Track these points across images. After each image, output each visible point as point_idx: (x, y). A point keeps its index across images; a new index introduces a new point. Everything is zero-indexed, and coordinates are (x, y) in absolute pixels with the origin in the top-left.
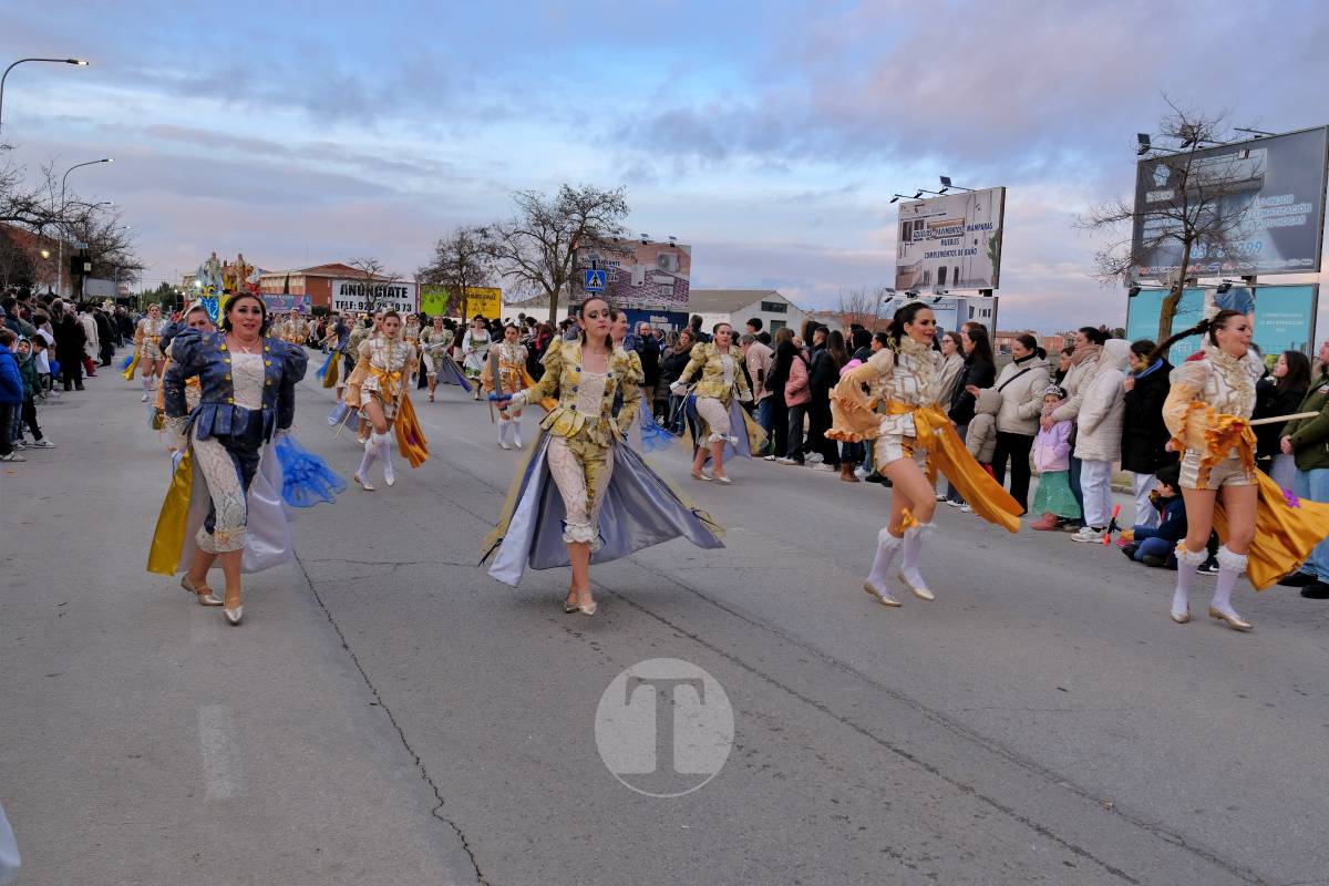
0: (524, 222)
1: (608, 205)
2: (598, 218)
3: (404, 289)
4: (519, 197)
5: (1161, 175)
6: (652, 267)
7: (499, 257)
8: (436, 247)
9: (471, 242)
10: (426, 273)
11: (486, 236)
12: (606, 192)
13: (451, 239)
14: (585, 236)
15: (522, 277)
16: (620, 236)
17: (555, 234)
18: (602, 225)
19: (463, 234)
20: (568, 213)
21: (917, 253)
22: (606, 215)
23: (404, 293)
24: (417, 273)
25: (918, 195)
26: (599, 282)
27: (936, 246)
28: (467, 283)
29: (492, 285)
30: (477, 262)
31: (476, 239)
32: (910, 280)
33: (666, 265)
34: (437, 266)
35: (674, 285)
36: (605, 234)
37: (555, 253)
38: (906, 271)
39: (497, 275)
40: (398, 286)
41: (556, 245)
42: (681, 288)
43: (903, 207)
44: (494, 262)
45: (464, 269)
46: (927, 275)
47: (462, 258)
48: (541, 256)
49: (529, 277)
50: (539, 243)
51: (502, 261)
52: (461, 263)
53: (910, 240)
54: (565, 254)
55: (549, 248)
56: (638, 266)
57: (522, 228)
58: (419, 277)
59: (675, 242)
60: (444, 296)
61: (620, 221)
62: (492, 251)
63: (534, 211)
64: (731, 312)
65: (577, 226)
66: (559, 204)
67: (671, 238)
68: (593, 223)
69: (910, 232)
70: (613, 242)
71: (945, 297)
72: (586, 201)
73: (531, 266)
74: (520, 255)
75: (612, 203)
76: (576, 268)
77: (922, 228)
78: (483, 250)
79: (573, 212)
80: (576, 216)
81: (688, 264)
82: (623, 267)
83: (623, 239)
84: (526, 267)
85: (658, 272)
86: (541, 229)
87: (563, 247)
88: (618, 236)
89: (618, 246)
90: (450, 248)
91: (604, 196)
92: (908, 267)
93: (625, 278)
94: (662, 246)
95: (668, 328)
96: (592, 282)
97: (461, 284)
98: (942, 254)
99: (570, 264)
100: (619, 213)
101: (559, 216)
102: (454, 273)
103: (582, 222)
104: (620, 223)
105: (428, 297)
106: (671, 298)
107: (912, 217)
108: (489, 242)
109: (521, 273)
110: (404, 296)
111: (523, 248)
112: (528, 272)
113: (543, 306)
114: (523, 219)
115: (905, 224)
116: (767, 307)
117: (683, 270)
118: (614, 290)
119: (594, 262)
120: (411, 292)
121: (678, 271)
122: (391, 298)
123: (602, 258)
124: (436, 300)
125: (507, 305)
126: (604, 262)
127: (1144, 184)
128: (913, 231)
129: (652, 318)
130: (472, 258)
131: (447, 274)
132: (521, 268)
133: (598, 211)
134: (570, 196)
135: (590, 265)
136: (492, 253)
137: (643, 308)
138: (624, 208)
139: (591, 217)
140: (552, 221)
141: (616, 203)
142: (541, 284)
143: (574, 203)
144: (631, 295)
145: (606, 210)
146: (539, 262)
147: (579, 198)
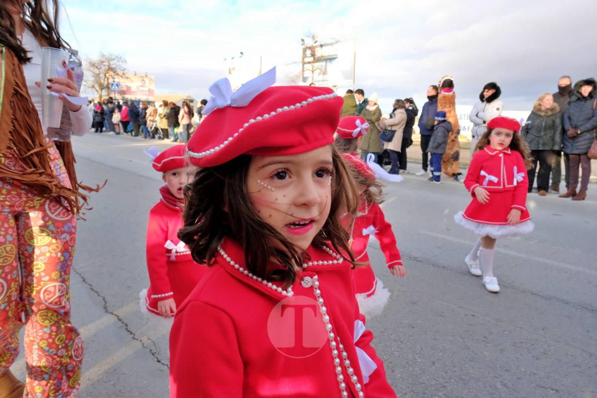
2: (115, 64)
5: (308, 52)
12: (117, 55)
14: (111, 72)
17: (98, 70)
18: (117, 67)
20: (102, 62)
22: (118, 64)
25: (233, 58)
26: (116, 87)
33: (144, 83)
35: (148, 91)
37: (99, 78)
41: (99, 74)
48: (93, 79)
49: (89, 87)
50: (92, 74)
54: (103, 78)
55: (96, 76)
56: (134, 83)
61: (124, 66)
65: (107, 68)
66: (98, 59)
67: (146, 73)
69: (231, 71)
72: (110, 57)
73: (89, 82)
75: (120, 59)
76: (108, 83)
77: (235, 70)
79: (104, 62)
80: (106, 64)
82: (127, 84)
85: (142, 86)
86: (92, 69)
87: (102, 75)
88: (124, 72)
89: (124, 75)
91: (117, 57)
93: (129, 88)
96: (113, 87)
100: (124, 63)
101: (99, 64)
103: (109, 66)
106: (148, 95)
109: (85, 85)
112: (88, 85)
121: (150, 85)
127: (305, 56)
133: (115, 61)
134: (103, 56)
137: (137, 99)
138: (125, 62)
139: (112, 64)
140: (96, 65)
141: (122, 59)
142: (94, 89)
143: (105, 59)
144: (132, 94)
145: (118, 61)
146: (93, 81)
147: (107, 57)
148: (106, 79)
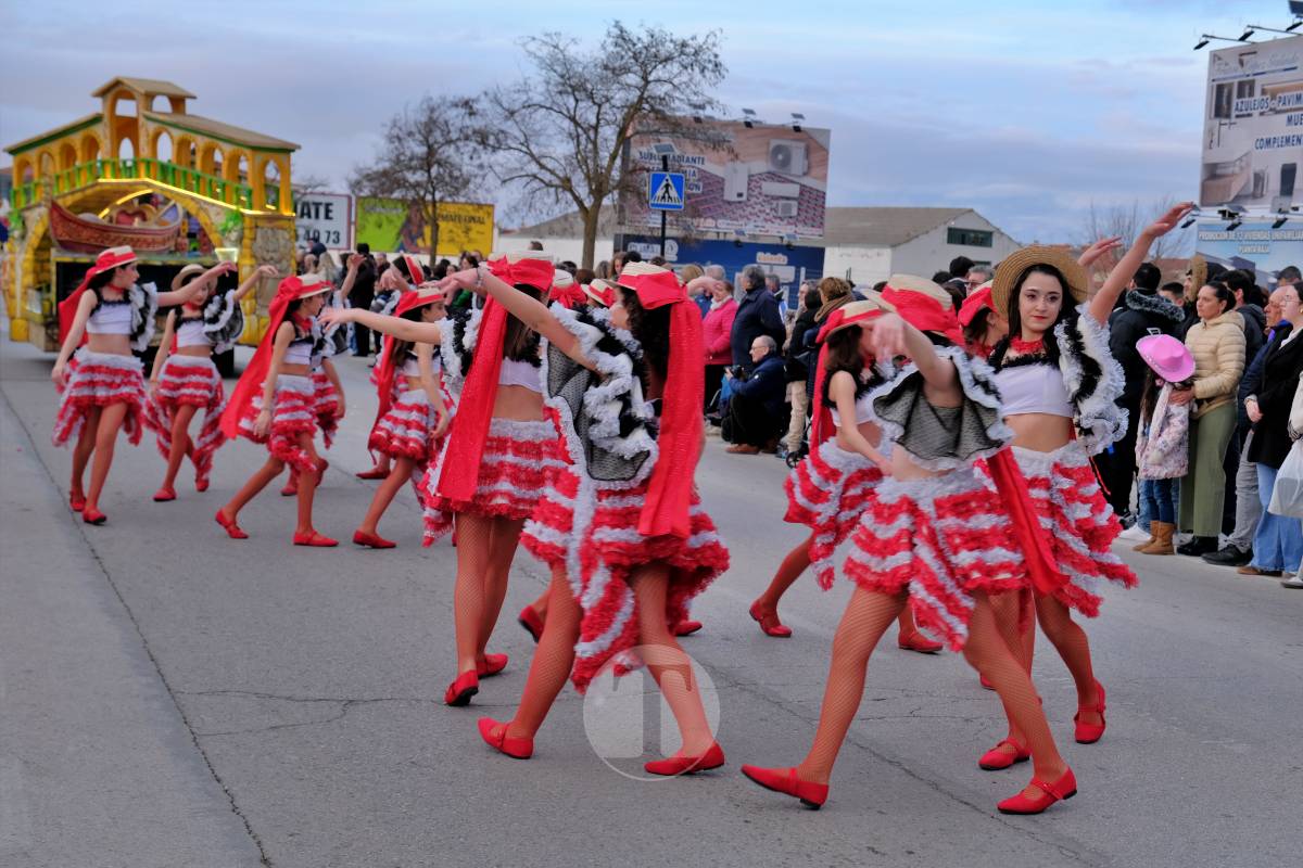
0: (541, 88)
1: (686, 60)
2: (669, 81)
3: (328, 205)
4: (532, 47)
6: (761, 166)
7: (495, 149)
8: (386, 131)
9: (446, 123)
10: (369, 178)
11: (472, 114)
12: (686, 36)
13: (412, 117)
14: (646, 114)
15: (536, 184)
16: (708, 112)
17: (596, 109)
18: (677, 94)
19: (432, 110)
20: (617, 72)
21: (1240, 139)
22: (685, 78)
23: (328, 211)
24: (354, 177)
25: (1246, 36)
26: (673, 193)
27: (1278, 126)
28: (438, 196)
29: (482, 196)
30: (455, 159)
31: (456, 117)
32: (1227, 188)
33: (786, 163)
34: (387, 165)
35: (800, 200)
36: (682, 110)
37: (595, 143)
38: (1219, 172)
39: (491, 180)
40: (318, 199)
41: (596, 128)
42: (811, 203)
43: (1216, 57)
44: (486, 157)
45: (434, 170)
46: (1259, 179)
47: (431, 151)
48: (569, 148)
49: (549, 185)
50: (567, 124)
51: (501, 156)
52: (429, 160)
53: (1228, 116)
54: (612, 145)
55: (586, 133)
56: (738, 165)
57: (537, 98)
58: (356, 185)
59: (803, 124)
60: (399, 216)
61: (707, 88)
62: (482, 138)
63: (559, 69)
64: (893, 246)
65: (634, 96)
66: (604, 56)
67: (795, 116)
68: (660, 90)
69: (1229, 103)
70: (697, 126)
71: (1292, 217)
72: (652, 51)
73: (550, 164)
74: (532, 147)
75: (694, 57)
76: (630, 170)
77: (1251, 94)
78: (467, 138)
79: (626, 70)
80: (631, 78)
81: (824, 162)
82: (711, 167)
83: (711, 118)
84: (542, 167)
85: (772, 176)
86: (571, 102)
87: (609, 133)
88: (701, 113)
89: (702, 131)
90: (410, 134)
91: (684, 45)
92: (1225, 165)
93: (714, 184)
94: (779, 131)
95: (786, 273)
96: (660, 192)
97: (429, 197)
98: (1288, 140)
99: (618, 162)
100: (708, 74)
101: (602, 79)
102: (420, 176)
103: (642, 89)
104: (709, 92)
105: (373, 218)
106: (793, 221)
107: (1234, 75)
108: (477, 123)
109: (535, 176)
110: (327, 217)
111: (538, 134)
112: (547, 177)
113: (573, 235)
114: (538, 83)
115: (1220, 88)
116: (958, 236)
117: (814, 172)
118: (696, 208)
119: (665, 159)
120: (339, 210)
121: (805, 174)
122: (305, 221)
123: (677, 152)
124: (385, 223)
125: (504, 232)
126: (681, 158)
128: (1235, 100)
129: (761, 256)
130: (450, 151)
131: (406, 181)
132: (533, 168)
133: (674, 68)
134: (622, 37)
135: (657, 164)
136: (483, 142)
137: (744, 239)
138: (717, 66)
139: (658, 81)
140: (589, 86)
141: (703, 57)
142: (569, 196)
143: (631, 54)
144: (724, 216)
145: (686, 68)
146: (566, 158)
147: (640, 45)
148: (621, 148)
